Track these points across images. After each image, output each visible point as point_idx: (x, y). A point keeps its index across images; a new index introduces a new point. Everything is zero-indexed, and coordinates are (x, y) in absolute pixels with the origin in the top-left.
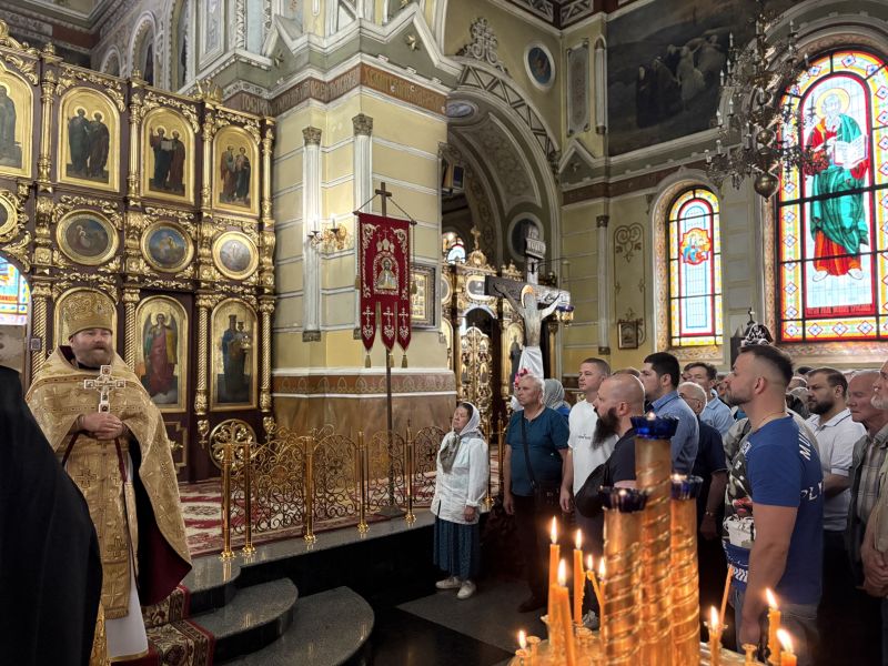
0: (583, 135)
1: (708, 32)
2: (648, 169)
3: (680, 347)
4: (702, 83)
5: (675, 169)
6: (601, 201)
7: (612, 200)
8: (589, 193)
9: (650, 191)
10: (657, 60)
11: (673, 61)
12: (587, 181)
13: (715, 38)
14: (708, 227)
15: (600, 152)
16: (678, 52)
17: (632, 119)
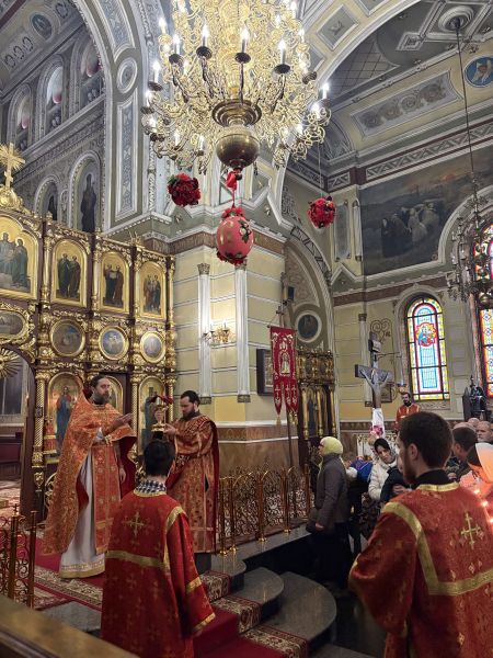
0: (347, 261)
1: (427, 201)
2: (393, 284)
3: (419, 400)
4: (426, 232)
5: (412, 285)
6: (361, 304)
7: (368, 304)
8: (352, 299)
9: (395, 298)
10: (395, 216)
11: (405, 217)
12: (351, 291)
13: (431, 205)
14: (434, 321)
15: (359, 272)
16: (408, 212)
17: (380, 252)
